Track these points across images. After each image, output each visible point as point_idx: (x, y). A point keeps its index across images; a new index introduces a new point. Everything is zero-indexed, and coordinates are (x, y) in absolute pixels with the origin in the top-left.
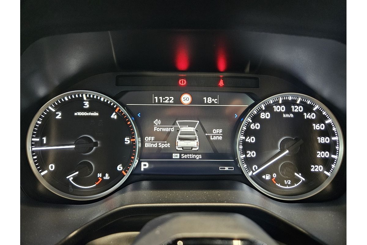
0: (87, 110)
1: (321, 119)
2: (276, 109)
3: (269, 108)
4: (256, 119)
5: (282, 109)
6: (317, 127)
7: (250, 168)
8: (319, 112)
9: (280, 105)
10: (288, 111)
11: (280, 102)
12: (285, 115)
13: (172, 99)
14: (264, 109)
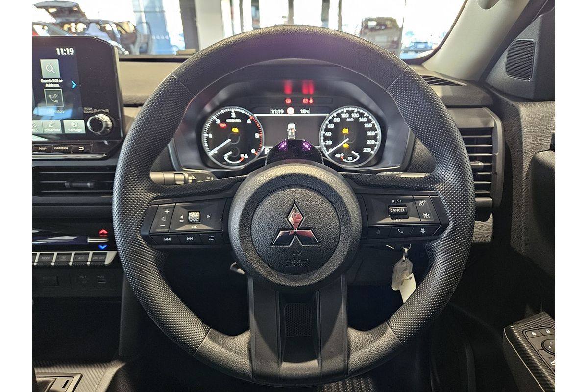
0: (234, 118)
1: (369, 121)
2: (343, 116)
3: (339, 115)
4: (331, 122)
5: (346, 115)
6: (366, 126)
7: (328, 150)
8: (367, 117)
9: (345, 113)
10: (350, 117)
11: (345, 111)
12: (348, 120)
13: (282, 111)
14: (336, 116)
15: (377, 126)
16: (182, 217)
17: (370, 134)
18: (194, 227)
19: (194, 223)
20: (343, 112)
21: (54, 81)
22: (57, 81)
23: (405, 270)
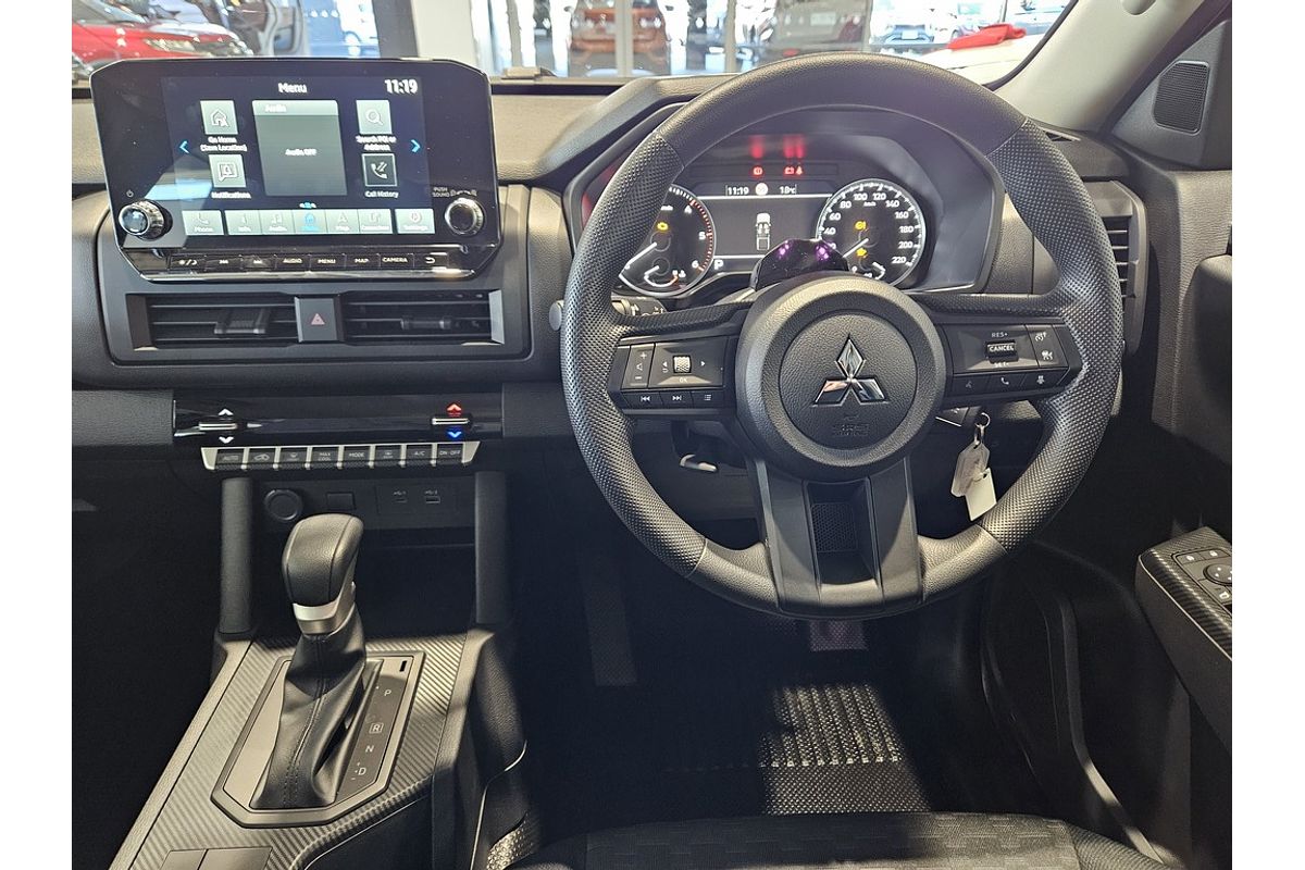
1: (903, 208)
2: (857, 197)
3: (849, 197)
4: (835, 209)
5: (864, 197)
6: (899, 215)
8: (901, 199)
9: (862, 193)
10: (870, 199)
11: (861, 190)
12: (866, 204)
13: (746, 190)
14: (844, 197)
15: (919, 217)
16: (665, 364)
17: (905, 230)
18: (683, 380)
19: (682, 374)
20: (857, 191)
21: (381, 139)
22: (385, 139)
23: (976, 462)
